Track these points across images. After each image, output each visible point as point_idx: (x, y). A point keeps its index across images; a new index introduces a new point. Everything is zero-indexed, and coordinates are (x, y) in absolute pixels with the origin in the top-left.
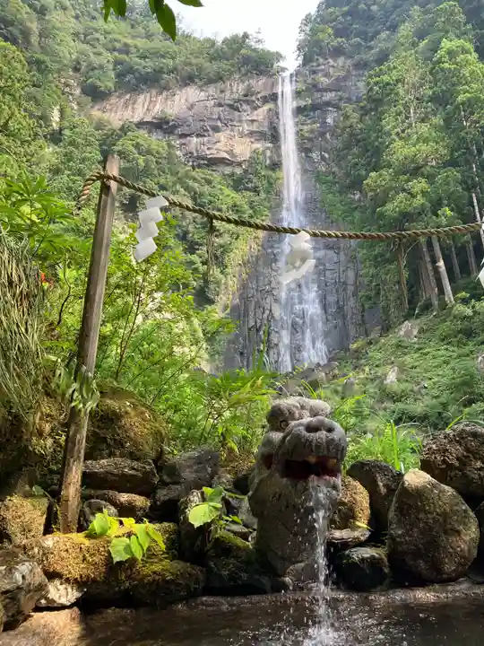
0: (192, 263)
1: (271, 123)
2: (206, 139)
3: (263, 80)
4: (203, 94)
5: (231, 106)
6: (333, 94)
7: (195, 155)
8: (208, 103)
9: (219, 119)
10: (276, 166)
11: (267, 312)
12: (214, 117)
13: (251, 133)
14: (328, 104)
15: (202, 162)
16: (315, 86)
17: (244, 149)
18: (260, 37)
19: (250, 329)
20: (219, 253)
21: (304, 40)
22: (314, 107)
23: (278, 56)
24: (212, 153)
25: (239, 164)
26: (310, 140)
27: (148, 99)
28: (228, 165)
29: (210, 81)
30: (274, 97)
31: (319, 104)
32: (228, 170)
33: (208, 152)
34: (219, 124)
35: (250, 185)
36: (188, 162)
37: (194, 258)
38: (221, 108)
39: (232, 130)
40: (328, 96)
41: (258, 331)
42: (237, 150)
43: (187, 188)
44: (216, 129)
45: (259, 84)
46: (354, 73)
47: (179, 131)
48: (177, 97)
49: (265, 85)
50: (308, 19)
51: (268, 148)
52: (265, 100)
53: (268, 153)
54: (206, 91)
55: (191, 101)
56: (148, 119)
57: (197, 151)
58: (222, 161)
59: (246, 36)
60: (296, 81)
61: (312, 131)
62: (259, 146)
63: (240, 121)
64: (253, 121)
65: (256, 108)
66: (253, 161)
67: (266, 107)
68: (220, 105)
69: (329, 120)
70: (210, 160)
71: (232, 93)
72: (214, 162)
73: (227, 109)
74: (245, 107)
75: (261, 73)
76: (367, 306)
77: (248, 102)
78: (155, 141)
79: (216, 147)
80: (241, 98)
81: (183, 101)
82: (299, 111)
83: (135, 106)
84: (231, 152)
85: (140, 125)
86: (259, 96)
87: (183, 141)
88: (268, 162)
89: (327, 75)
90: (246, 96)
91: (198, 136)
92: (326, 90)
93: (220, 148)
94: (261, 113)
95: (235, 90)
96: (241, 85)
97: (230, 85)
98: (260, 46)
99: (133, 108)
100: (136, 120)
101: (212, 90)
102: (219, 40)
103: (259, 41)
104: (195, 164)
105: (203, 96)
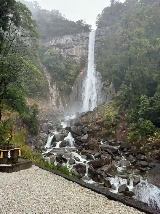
1: (87, 45)
2: (70, 50)
3: (86, 33)
5: (77, 41)
8: (71, 40)
13: (82, 48)
15: (69, 56)
17: (80, 52)
18: (85, 21)
21: (97, 21)
23: (90, 26)
24: (72, 54)
25: (79, 57)
27: (55, 39)
28: (76, 57)
29: (72, 34)
30: (88, 38)
33: (70, 54)
34: (74, 45)
39: (77, 47)
44: (73, 47)
45: (85, 35)
47: (63, 48)
50: (99, 15)
51: (86, 52)
52: (86, 39)
55: (67, 39)
56: (55, 44)
57: (68, 53)
58: (74, 56)
59: (82, 20)
63: (79, 45)
64: (82, 45)
65: (83, 41)
67: (86, 41)
68: (74, 40)
70: (71, 56)
71: (77, 37)
74: (81, 41)
75: (85, 31)
79: (72, 52)
80: (80, 38)
81: (64, 39)
84: (76, 53)
85: (53, 46)
86: (84, 38)
87: (64, 50)
91: (68, 49)
93: (74, 52)
96: (80, 34)
97: (77, 34)
98: (86, 23)
99: (51, 41)
100: (52, 44)
101: (72, 36)
102: (75, 22)
104: (67, 57)
105: (69, 38)
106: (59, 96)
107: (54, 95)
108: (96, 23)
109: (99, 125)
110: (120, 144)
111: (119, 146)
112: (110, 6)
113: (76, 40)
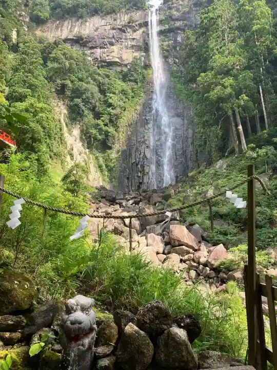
0: (98, 125)
1: (144, 40)
2: (106, 50)
3: (139, 13)
4: (103, 21)
6: (181, 22)
7: (99, 59)
8: (106, 27)
9: (113, 37)
10: (147, 66)
11: (143, 154)
12: (110, 36)
13: (133, 46)
14: (178, 28)
15: (104, 64)
16: (171, 17)
17: (128, 56)
19: (132, 164)
20: (114, 119)
22: (170, 30)
25: (126, 66)
26: (167, 51)
27: (70, 24)
28: (119, 66)
29: (108, 13)
30: (146, 24)
31: (173, 28)
32: (119, 69)
33: (107, 58)
34: (114, 41)
35: (132, 78)
36: (95, 64)
37: (99, 122)
38: (115, 31)
39: (122, 45)
40: (178, 24)
41: (137, 165)
42: (124, 57)
43: (95, 80)
44: (112, 44)
45: (137, 16)
46: (194, 9)
47: (90, 45)
48: (87, 24)
49: (141, 16)
51: (142, 56)
52: (141, 26)
53: (143, 59)
54: (106, 20)
55: (96, 26)
56: (70, 37)
57: (101, 58)
58: (115, 64)
60: (159, 14)
61: (168, 46)
62: (137, 54)
63: (126, 39)
64: (134, 39)
65: (135, 31)
66: (134, 64)
67: (141, 31)
68: (114, 29)
69: (179, 39)
70: (108, 63)
71: (121, 21)
72: (110, 64)
73: (118, 31)
74: (129, 30)
75: (138, 9)
76: (199, 151)
77: (130, 27)
78: (75, 51)
79: (113, 54)
80: (127, 24)
81: (92, 25)
82: (161, 33)
83: (63, 28)
84: (121, 58)
85: (66, 40)
86: (137, 23)
87: (92, 51)
88: (142, 64)
89: (178, 10)
90: (129, 23)
91: (101, 48)
92: (177, 20)
93: (115, 56)
94: (138, 34)
95: (122, 19)
96: (126, 15)
97: (120, 16)
99: (61, 30)
100: (63, 37)
101: (109, 19)
104: (99, 65)
105: (103, 22)
106: (88, 153)
107: (75, 152)
113: (119, 29)
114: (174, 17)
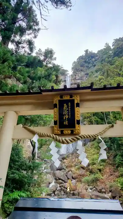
3: (63, 77)
6: (80, 81)
14: (78, 83)
16: (75, 79)
21: (73, 67)
22: (75, 84)
23: (67, 71)
30: (65, 81)
40: (78, 81)
46: (85, 76)
50: (74, 62)
59: (59, 66)
60: (71, 77)
67: (63, 84)
82: (71, 85)
89: (78, 76)
98: (62, 69)
103: (62, 67)
108: (72, 69)
109: (84, 169)
110: (111, 191)
111: (110, 194)
112: (84, 55)
114: (77, 79)
